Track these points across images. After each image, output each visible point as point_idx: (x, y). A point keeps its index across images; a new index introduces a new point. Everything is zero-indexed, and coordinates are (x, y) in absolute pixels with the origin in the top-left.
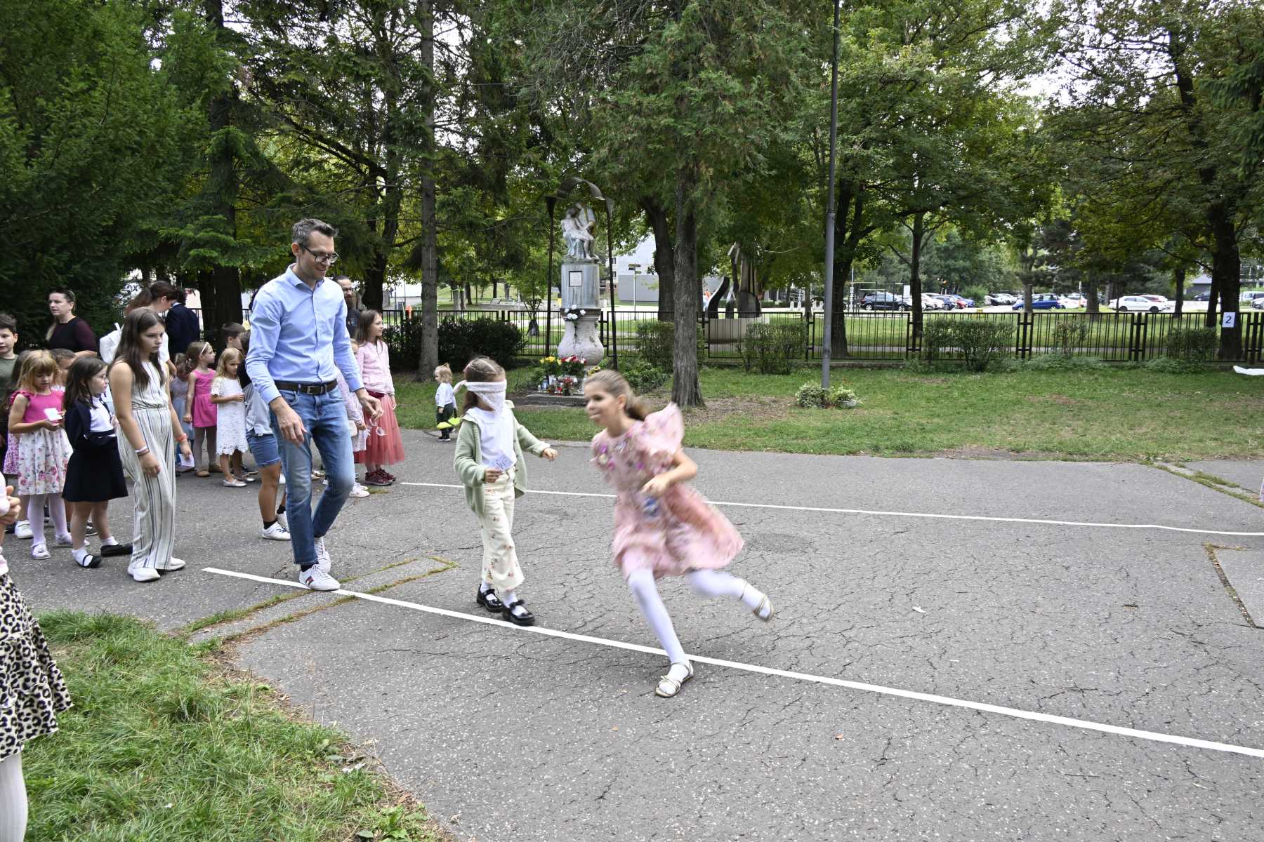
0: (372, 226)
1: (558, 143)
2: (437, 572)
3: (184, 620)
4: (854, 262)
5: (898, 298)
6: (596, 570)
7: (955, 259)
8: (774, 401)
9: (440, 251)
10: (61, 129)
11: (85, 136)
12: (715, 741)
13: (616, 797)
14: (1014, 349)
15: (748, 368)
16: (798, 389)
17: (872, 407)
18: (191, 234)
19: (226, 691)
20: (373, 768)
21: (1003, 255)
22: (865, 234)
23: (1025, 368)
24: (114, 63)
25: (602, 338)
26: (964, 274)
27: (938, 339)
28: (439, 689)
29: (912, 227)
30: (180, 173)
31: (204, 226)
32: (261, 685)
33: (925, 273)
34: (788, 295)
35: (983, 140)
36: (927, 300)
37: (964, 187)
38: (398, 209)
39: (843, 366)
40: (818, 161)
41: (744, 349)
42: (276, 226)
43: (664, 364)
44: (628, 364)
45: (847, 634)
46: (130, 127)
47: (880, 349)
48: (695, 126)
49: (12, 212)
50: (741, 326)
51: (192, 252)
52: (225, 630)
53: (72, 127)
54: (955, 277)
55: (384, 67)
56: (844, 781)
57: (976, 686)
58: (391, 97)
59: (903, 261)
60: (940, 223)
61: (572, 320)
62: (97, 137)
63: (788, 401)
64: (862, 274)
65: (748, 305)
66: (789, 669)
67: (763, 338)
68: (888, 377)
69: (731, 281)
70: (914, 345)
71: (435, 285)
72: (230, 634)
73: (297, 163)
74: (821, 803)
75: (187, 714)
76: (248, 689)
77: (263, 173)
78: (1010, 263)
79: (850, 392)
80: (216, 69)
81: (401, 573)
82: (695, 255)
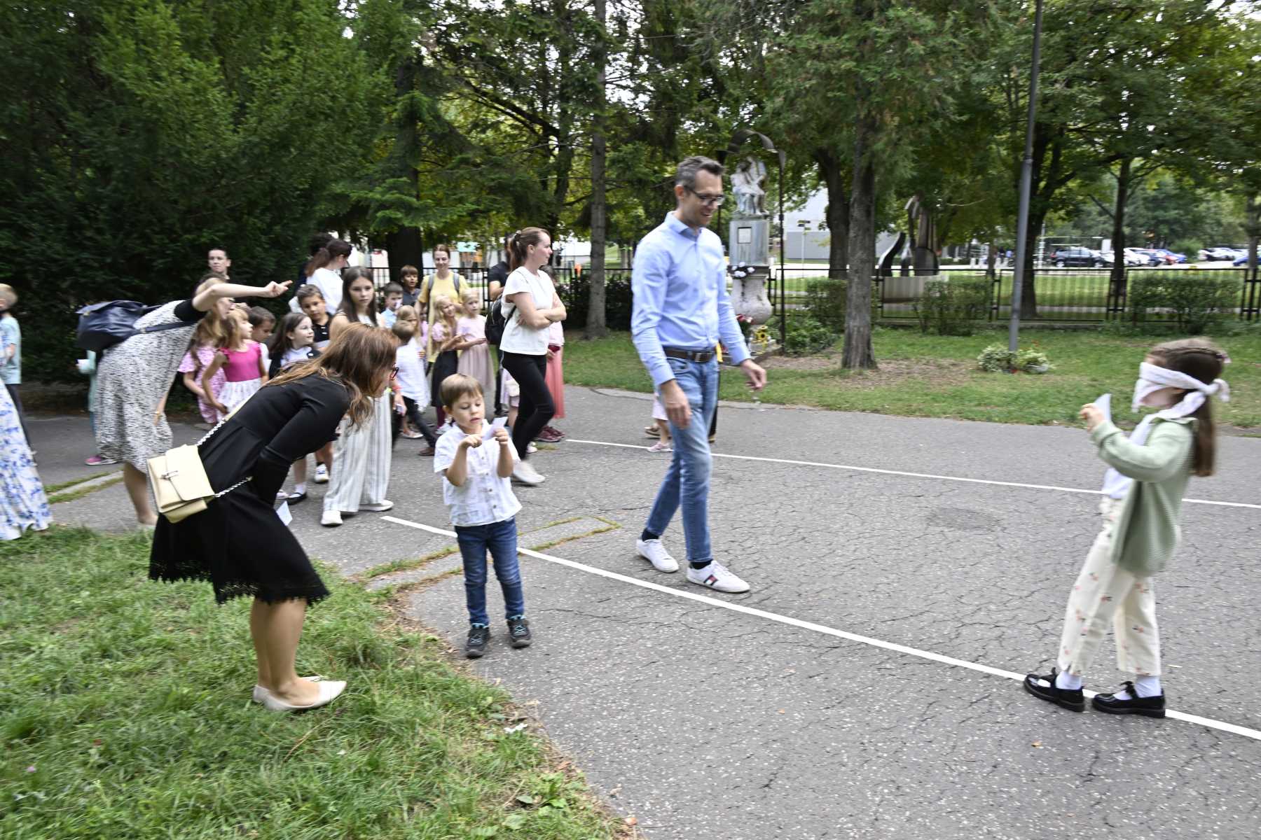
0: (544, 184)
1: (730, 95)
2: (600, 532)
3: (364, 566)
4: (1049, 215)
5: (1096, 254)
6: (762, 539)
7: (1165, 209)
8: (954, 365)
9: (609, 209)
10: (263, 96)
11: (284, 103)
12: (892, 735)
13: (782, 787)
14: (1238, 310)
15: (925, 329)
16: (981, 352)
17: (1065, 373)
18: (378, 196)
19: (398, 639)
20: (534, 730)
21: (1223, 205)
22: (1062, 182)
23: (1251, 331)
24: (308, 30)
25: (769, 297)
26: (1176, 227)
27: (1147, 297)
28: (600, 653)
29: (1118, 173)
30: (367, 137)
31: (390, 189)
32: (431, 636)
33: (1128, 225)
34: (969, 250)
35: (1210, 74)
36: (1130, 255)
37: (1185, 128)
38: (569, 167)
39: (1032, 328)
40: (1011, 104)
41: (920, 308)
42: (455, 188)
43: (834, 323)
44: (796, 324)
45: (1043, 626)
46: (324, 93)
47: (1075, 309)
48: (879, 69)
49: (222, 177)
50: (918, 284)
51: (380, 214)
52: (399, 579)
53: (274, 95)
54: (1165, 230)
55: (558, 25)
56: (1042, 796)
57: (1203, 699)
58: (564, 56)
59: (1104, 212)
60: (1152, 169)
61: (739, 278)
62: (295, 103)
63: (969, 364)
64: (1054, 227)
65: (925, 262)
66: (976, 661)
67: (943, 297)
68: (1085, 339)
69: (908, 238)
70: (1116, 305)
71: (604, 244)
72: (404, 582)
73: (475, 125)
74: (1016, 819)
75: (361, 659)
76: (419, 639)
77: (444, 136)
78: (1232, 214)
79: (1041, 356)
80: (402, 35)
81: (566, 531)
82: (873, 208)
